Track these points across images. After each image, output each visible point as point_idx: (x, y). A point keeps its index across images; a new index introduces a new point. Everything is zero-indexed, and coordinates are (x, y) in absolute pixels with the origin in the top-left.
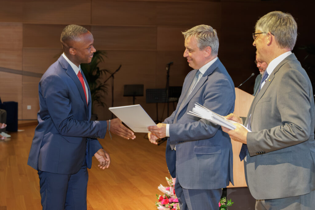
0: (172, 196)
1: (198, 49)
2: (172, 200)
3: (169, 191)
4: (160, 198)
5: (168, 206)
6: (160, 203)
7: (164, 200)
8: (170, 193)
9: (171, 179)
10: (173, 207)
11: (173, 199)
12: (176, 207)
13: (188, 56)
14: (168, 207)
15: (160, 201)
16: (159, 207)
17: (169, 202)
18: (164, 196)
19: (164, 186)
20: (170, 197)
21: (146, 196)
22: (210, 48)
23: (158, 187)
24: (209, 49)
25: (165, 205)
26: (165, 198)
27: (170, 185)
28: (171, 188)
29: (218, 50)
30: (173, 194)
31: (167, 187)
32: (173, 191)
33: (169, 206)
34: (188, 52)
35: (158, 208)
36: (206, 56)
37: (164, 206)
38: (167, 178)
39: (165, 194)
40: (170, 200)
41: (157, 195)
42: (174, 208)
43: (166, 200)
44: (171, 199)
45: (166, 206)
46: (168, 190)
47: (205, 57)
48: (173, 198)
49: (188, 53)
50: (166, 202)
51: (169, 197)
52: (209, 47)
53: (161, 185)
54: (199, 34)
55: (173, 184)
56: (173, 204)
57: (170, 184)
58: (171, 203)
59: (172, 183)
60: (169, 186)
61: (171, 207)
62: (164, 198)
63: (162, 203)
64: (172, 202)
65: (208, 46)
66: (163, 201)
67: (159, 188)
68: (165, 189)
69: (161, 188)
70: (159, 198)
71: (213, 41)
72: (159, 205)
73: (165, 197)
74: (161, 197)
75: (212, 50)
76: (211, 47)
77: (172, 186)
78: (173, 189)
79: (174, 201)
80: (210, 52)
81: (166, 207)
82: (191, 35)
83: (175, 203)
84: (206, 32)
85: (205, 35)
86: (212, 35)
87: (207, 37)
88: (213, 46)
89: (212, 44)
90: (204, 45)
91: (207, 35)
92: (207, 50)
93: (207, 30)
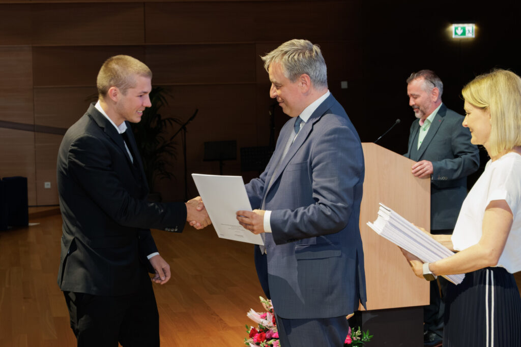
0: (270, 327)
1: (289, 81)
2: (271, 335)
3: (266, 319)
4: (251, 331)
5: (265, 345)
6: (251, 340)
7: (258, 334)
8: (268, 322)
10: (272, 346)
11: (273, 333)
12: (277, 346)
13: (277, 96)
15: (251, 336)
16: (250, 346)
17: (266, 338)
18: (258, 328)
19: (256, 311)
20: (268, 330)
21: (232, 328)
22: (307, 77)
23: (248, 313)
24: (306, 79)
25: (260, 343)
26: (260, 332)
27: (267, 309)
28: (268, 314)
30: (271, 324)
31: (262, 314)
32: (272, 320)
33: (267, 344)
34: (275, 88)
36: (304, 91)
37: (258, 344)
38: (261, 298)
39: (259, 324)
40: (267, 335)
41: (247, 327)
43: (262, 334)
44: (269, 334)
45: (261, 345)
46: (265, 317)
47: (302, 93)
48: (272, 331)
49: (275, 91)
50: (262, 338)
51: (266, 330)
52: (305, 75)
53: (251, 309)
56: (272, 342)
57: (267, 307)
58: (268, 340)
59: (270, 306)
60: (266, 311)
61: (270, 346)
62: (258, 331)
63: (255, 339)
64: (272, 338)
65: (303, 74)
67: (249, 314)
68: (258, 315)
69: (253, 314)
70: (249, 332)
71: (311, 64)
72: (250, 344)
73: (260, 329)
74: (254, 330)
77: (271, 311)
78: (272, 316)
79: (273, 336)
80: (309, 83)
83: (276, 339)
84: (297, 50)
85: (294, 55)
86: (307, 54)
87: (298, 59)
88: (312, 73)
89: (310, 70)
90: (296, 73)
91: (299, 55)
92: (303, 82)
93: (299, 48)
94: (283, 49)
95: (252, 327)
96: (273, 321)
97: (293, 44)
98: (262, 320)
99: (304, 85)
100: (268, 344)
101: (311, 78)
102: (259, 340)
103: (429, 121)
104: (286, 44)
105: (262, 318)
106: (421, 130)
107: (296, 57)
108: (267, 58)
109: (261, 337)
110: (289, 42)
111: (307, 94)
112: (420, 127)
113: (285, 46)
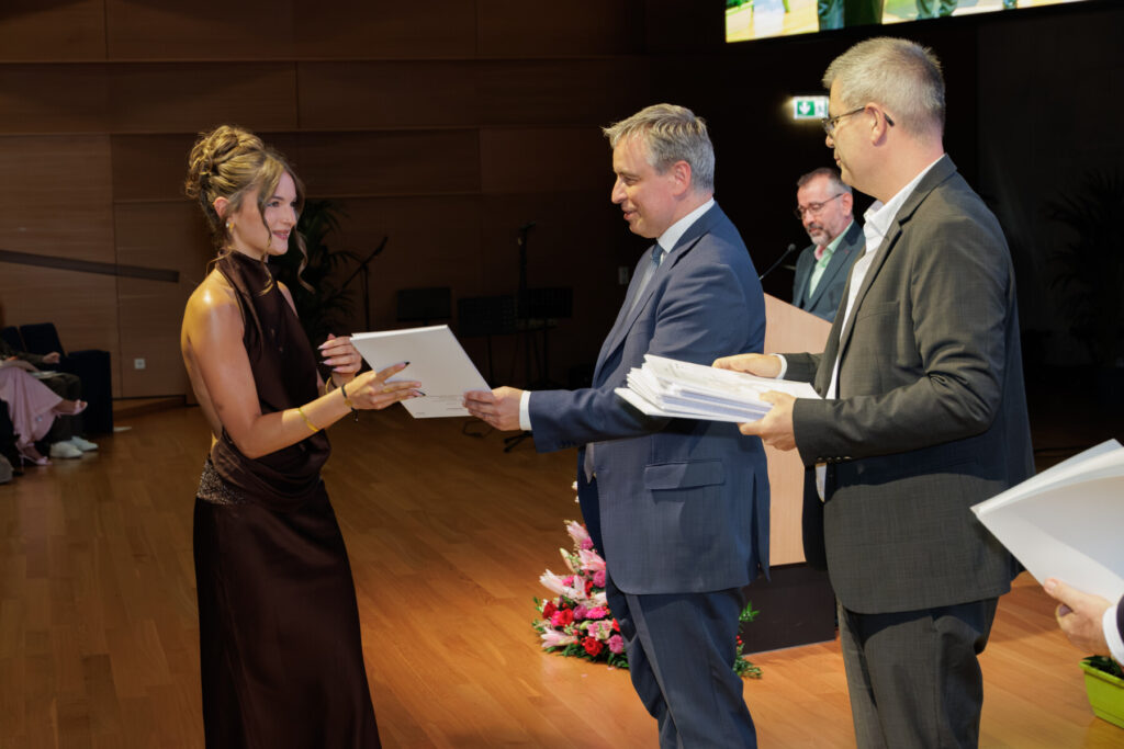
0: (581, 600)
1: (653, 172)
2: (583, 614)
3: (573, 587)
4: (546, 608)
5: (574, 631)
6: (547, 622)
7: (558, 612)
8: (576, 592)
9: (577, 552)
10: (586, 631)
11: (586, 611)
12: (594, 632)
13: (626, 199)
14: (573, 634)
15: (547, 614)
16: (545, 633)
17: (574, 620)
18: (557, 601)
19: (555, 573)
20: (577, 605)
21: (501, 601)
22: (685, 165)
23: (542, 577)
24: (684, 169)
25: (563, 627)
26: (561, 608)
27: (573, 570)
28: (576, 578)
29: (713, 176)
30: (583, 595)
31: (564, 577)
32: (584, 588)
33: (576, 629)
34: (624, 184)
35: (543, 636)
36: (678, 191)
37: (559, 629)
38: (564, 552)
39: (562, 597)
40: (576, 614)
41: (536, 601)
42: (591, 634)
43: (565, 612)
44: (580, 611)
45: (565, 630)
46: (571, 584)
47: (674, 196)
48: (585, 608)
49: (623, 191)
50: (566, 619)
51: (575, 605)
52: (684, 162)
53: (548, 571)
54: (651, 127)
55: (583, 568)
56: (585, 625)
57: (574, 567)
58: (579, 621)
59: (581, 564)
60: (571, 573)
61: (581, 633)
62: (558, 607)
63: (555, 622)
64: (584, 619)
65: (680, 160)
66: (556, 617)
67: (543, 579)
68: (560, 581)
69: (550, 579)
70: (542, 609)
71: (694, 145)
72: (546, 628)
73: (561, 605)
74: (550, 605)
75: (695, 176)
76: (688, 161)
77: (581, 573)
78: (583, 583)
79: (588, 615)
80: (687, 179)
81: (567, 634)
82: (627, 130)
83: (593, 620)
84: (672, 119)
85: (668, 128)
86: (690, 129)
87: (675, 133)
88: (695, 160)
89: (693, 155)
90: (669, 157)
91: (676, 127)
92: (678, 175)
93: (676, 116)
94: (647, 116)
95: (546, 602)
96: (586, 589)
97: (666, 111)
98: (567, 589)
99: (678, 182)
100: (578, 629)
101: (693, 170)
102: (563, 621)
103: (830, 251)
104: (650, 108)
105: (565, 584)
106: (818, 266)
107: (671, 130)
108: (614, 132)
109: (565, 617)
110: (656, 106)
111: (681, 197)
112: (816, 261)
113: (649, 113)
